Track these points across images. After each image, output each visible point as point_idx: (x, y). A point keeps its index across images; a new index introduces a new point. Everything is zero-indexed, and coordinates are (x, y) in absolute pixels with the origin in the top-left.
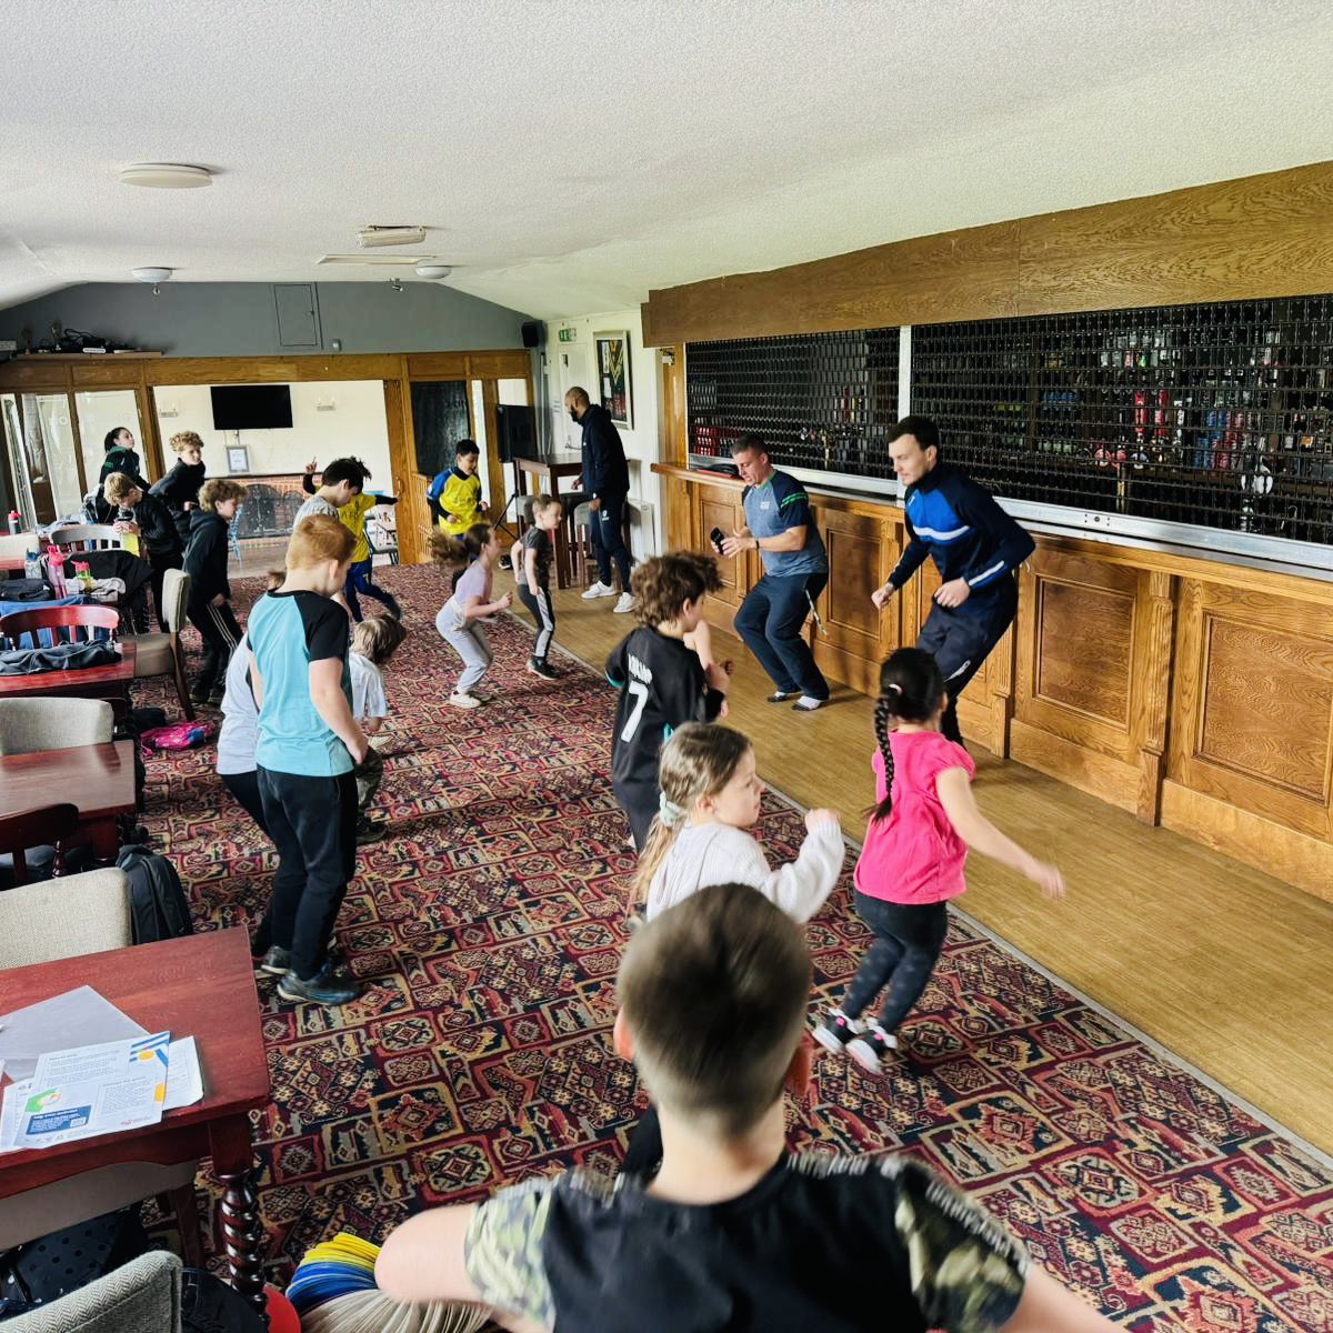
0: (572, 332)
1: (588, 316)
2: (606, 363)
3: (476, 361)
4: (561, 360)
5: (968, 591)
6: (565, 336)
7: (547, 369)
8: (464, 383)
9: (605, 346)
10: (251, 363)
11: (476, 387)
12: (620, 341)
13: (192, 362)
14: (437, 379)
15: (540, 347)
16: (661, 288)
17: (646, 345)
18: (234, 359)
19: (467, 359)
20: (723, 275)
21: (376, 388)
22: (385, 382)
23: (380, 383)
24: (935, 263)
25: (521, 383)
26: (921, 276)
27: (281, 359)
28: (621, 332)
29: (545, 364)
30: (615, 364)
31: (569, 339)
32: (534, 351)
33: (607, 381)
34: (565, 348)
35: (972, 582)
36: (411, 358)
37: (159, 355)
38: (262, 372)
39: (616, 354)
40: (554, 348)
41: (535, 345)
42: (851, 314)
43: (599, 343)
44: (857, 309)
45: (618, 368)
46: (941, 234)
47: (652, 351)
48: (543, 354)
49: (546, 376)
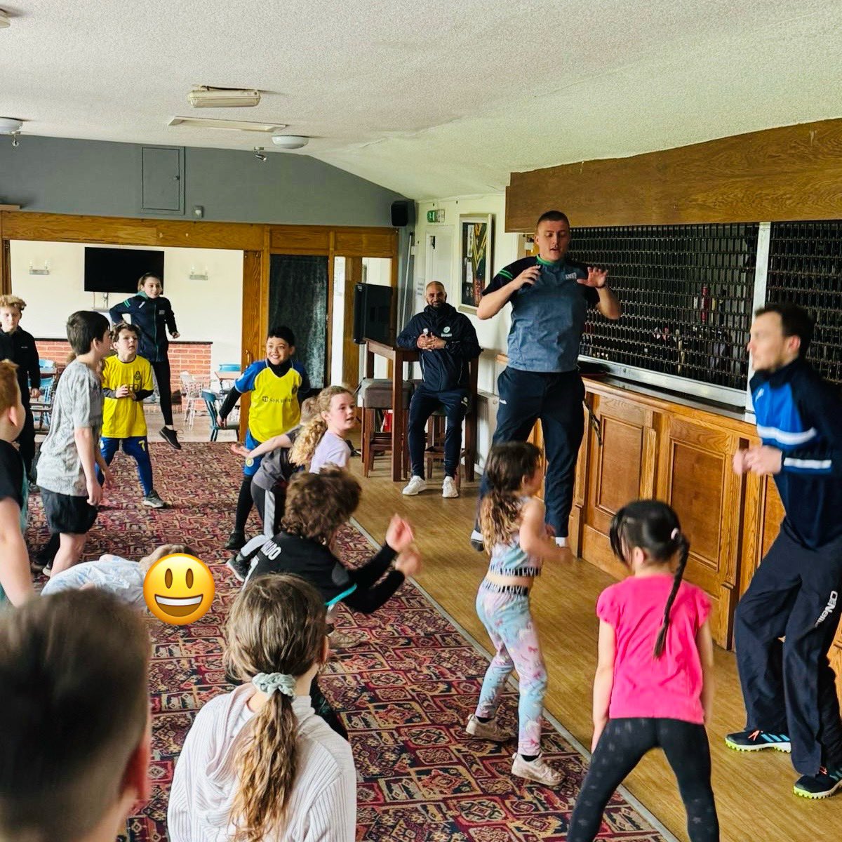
0: (441, 213)
1: (457, 198)
2: (470, 247)
3: (342, 237)
4: (429, 241)
5: (778, 468)
6: (433, 217)
7: (414, 251)
8: (327, 258)
9: (471, 229)
10: (111, 223)
11: (340, 265)
12: (485, 225)
13: (49, 219)
14: (298, 253)
15: (409, 228)
16: (522, 171)
17: (508, 229)
18: (94, 219)
19: (332, 235)
20: (582, 160)
21: (235, 258)
22: (246, 252)
23: (241, 252)
24: (792, 155)
25: (386, 263)
26: (778, 169)
27: (142, 222)
28: (485, 215)
29: (413, 244)
30: (478, 247)
31: (436, 221)
32: (402, 231)
33: (469, 265)
34: (434, 229)
35: (788, 462)
36: (274, 230)
37: (17, 208)
38: (121, 234)
39: (480, 237)
40: (423, 229)
41: (404, 224)
42: (703, 207)
43: (465, 226)
44: (710, 202)
45: (481, 252)
46: (800, 125)
47: (514, 237)
48: (412, 234)
49: (412, 257)
